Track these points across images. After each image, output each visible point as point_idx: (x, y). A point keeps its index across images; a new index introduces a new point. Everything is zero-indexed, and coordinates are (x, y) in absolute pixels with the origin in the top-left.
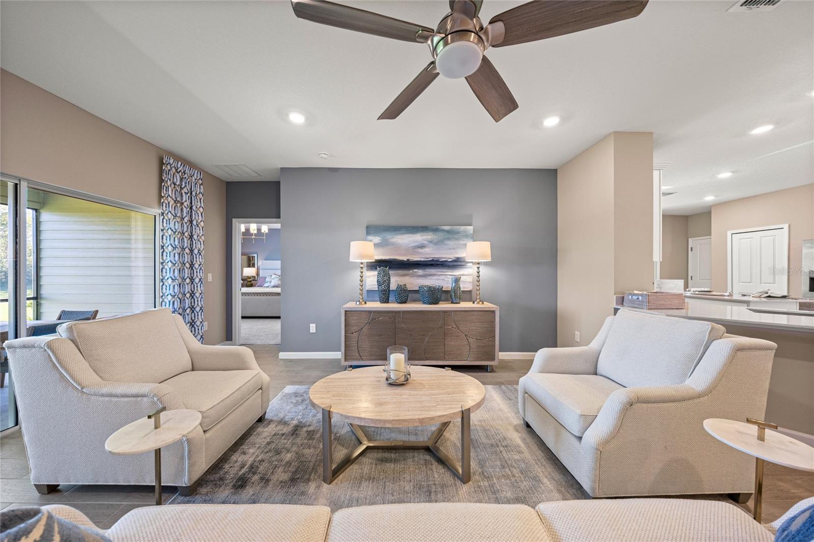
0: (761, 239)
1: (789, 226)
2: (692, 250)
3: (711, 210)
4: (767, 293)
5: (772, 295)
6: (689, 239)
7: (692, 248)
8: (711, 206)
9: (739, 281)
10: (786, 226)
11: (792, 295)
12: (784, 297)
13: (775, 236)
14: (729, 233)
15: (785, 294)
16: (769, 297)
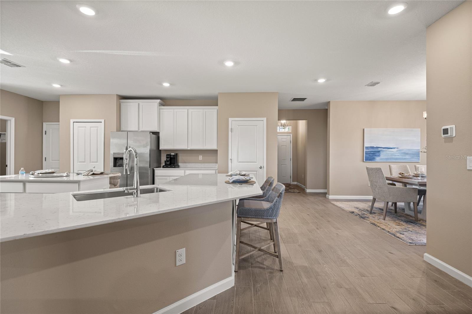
0: (90, 129)
1: (105, 121)
2: (46, 134)
3: (59, 98)
4: (92, 171)
5: (95, 173)
6: (44, 123)
7: (46, 131)
8: (60, 95)
9: (78, 161)
10: (103, 121)
11: (106, 172)
12: (102, 173)
13: (98, 127)
14: (72, 121)
15: (102, 171)
16: (94, 174)
